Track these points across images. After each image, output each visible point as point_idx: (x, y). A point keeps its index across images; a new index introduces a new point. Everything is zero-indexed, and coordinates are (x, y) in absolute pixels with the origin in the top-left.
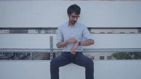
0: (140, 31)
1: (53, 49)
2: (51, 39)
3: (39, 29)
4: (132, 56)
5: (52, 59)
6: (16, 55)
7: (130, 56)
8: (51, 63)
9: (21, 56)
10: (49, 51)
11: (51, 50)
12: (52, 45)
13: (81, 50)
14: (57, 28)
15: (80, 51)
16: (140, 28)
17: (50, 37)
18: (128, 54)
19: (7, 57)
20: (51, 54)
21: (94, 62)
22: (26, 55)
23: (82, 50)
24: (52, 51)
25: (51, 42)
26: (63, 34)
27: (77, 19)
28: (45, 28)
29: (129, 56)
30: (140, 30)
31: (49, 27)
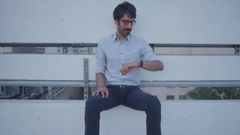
0: (238, 51)
1: (89, 81)
2: (86, 63)
3: (65, 46)
4: (221, 96)
5: (86, 98)
6: (23, 93)
7: (218, 94)
8: (87, 103)
9: (33, 94)
10: (82, 84)
11: (86, 82)
12: (86, 74)
13: (137, 83)
14: (96, 45)
15: (135, 85)
16: (238, 46)
17: (84, 59)
18: (215, 91)
19: (9, 96)
20: (86, 90)
21: (161, 103)
22: (42, 92)
23: (140, 83)
24: (86, 85)
25: (86, 69)
26: (105, 55)
27: (132, 25)
28: (74, 44)
29: (216, 96)
30: (238, 49)
31: (83, 43)
